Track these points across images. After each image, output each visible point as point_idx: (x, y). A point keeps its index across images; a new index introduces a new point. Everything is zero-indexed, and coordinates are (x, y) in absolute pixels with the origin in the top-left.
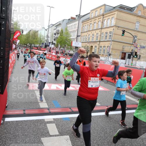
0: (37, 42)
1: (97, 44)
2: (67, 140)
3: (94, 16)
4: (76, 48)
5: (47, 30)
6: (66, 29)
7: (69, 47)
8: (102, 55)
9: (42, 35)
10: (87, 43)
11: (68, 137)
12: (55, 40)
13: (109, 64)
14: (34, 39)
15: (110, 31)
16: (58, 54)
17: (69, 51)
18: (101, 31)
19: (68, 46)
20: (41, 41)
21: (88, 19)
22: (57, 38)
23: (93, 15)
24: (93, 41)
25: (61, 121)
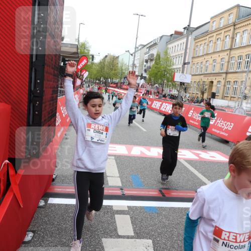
0: (116, 75)
1: (221, 79)
2: (148, 248)
3: (217, 27)
4: (182, 84)
5: (134, 55)
6: (166, 53)
7: (170, 83)
8: (231, 97)
9: (125, 63)
10: (202, 76)
11: (150, 241)
12: (145, 71)
13: (242, 113)
14: (112, 69)
15: (247, 53)
16: (149, 96)
17: (170, 91)
18: (230, 53)
19: (168, 81)
20: (123, 73)
21: (207, 33)
22: (150, 68)
23: (215, 26)
24: (214, 72)
25: (140, 212)
